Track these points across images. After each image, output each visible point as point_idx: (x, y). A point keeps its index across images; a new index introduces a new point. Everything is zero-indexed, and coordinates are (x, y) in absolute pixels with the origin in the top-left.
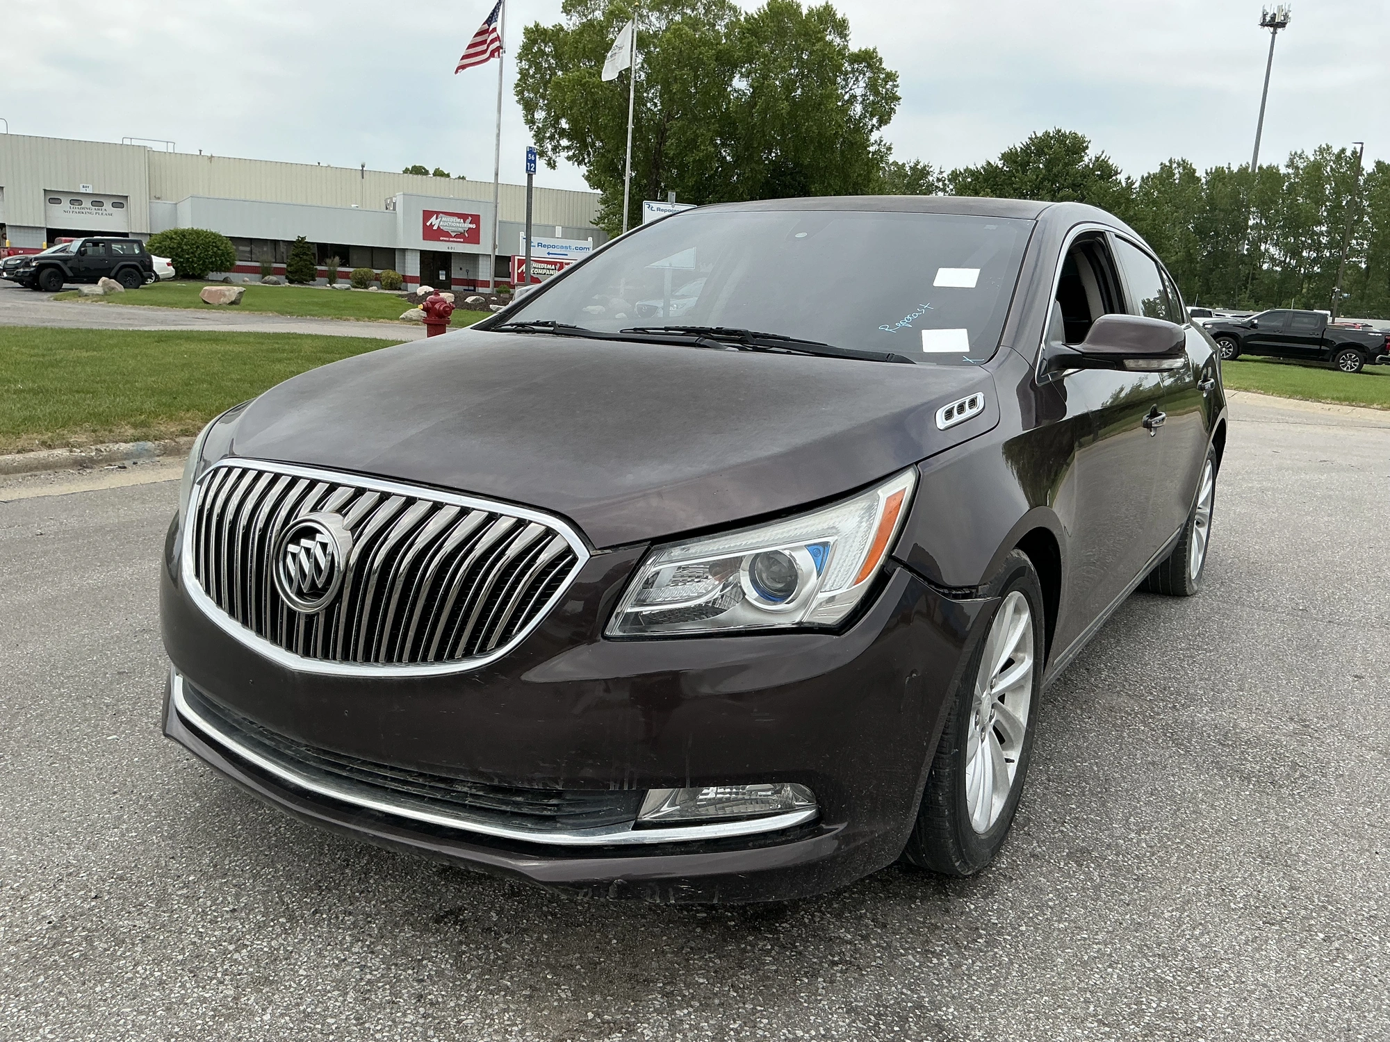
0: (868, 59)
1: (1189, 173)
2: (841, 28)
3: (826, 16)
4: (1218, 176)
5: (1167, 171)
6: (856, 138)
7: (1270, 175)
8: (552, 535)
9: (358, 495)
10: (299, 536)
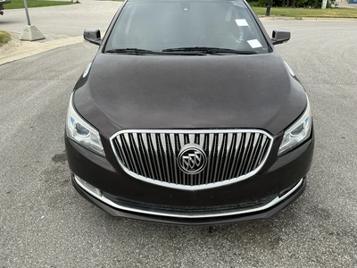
8: (262, 135)
9: (197, 136)
10: (186, 154)
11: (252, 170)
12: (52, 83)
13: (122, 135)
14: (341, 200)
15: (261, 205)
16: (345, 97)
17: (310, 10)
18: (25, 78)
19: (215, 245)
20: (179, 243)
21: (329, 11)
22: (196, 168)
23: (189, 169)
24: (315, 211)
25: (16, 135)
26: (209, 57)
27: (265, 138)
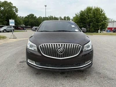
0: (15, 7)
1: (41, 17)
2: (12, 4)
3: (10, 3)
4: (43, 18)
5: (40, 17)
6: (15, 14)
7: (47, 17)
8: (78, 45)
9: (62, 45)
10: (59, 49)
11: (76, 54)
12: (19, 47)
13: (42, 45)
14: (104, 71)
15: (80, 66)
16: (105, 50)
17: (95, 33)
18: (11, 46)
19: (68, 80)
20: (57, 79)
21: (101, 33)
22: (62, 53)
23: (60, 53)
24: (96, 73)
25: (8, 58)
26: (65, 32)
27: (79, 46)
